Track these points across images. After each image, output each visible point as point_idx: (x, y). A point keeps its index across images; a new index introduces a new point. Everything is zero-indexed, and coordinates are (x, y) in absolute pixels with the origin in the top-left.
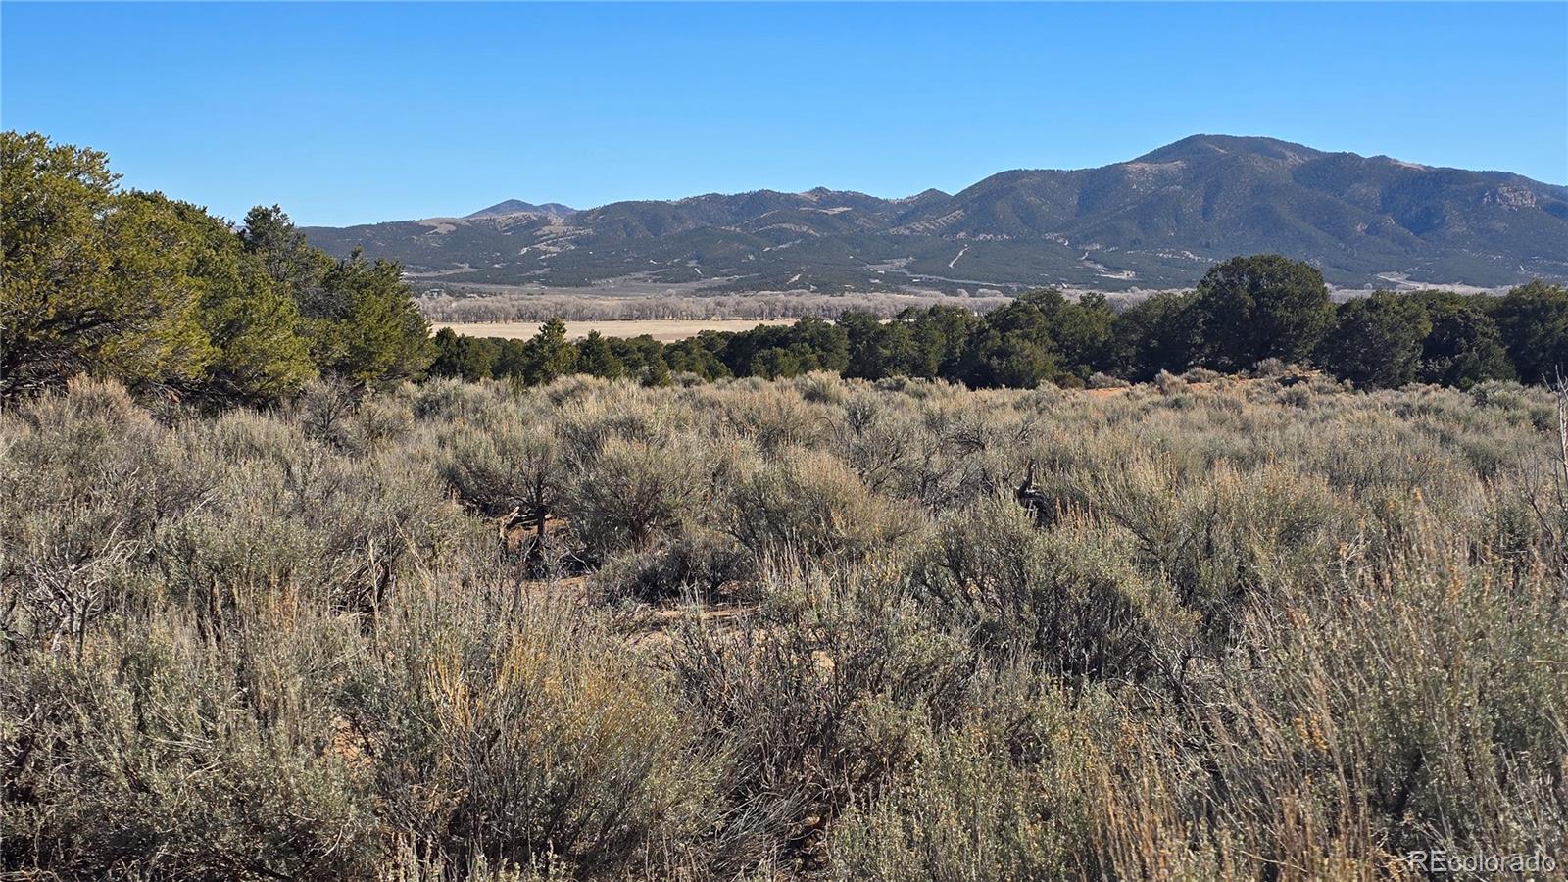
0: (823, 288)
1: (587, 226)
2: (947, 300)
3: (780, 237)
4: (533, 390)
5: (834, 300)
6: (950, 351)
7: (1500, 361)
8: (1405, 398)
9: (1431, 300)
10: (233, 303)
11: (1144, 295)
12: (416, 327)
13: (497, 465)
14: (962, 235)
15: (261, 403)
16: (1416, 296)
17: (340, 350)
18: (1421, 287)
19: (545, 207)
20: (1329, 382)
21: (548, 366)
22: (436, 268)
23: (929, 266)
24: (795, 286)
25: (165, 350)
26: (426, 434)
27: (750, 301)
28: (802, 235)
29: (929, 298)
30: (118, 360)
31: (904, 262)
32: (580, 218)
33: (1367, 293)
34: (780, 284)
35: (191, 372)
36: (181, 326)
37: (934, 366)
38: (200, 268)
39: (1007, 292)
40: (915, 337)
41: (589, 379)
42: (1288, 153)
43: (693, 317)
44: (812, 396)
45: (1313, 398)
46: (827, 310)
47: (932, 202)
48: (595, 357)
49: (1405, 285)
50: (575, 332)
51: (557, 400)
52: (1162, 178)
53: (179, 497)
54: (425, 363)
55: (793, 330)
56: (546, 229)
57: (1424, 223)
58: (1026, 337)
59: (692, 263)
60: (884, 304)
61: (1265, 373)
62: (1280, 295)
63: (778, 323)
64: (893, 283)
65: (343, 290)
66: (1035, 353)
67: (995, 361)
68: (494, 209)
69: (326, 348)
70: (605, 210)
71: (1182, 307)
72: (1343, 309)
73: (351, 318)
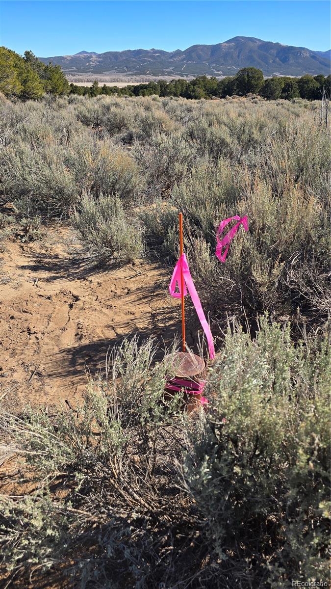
0: (154, 75)
1: (101, 58)
2: (181, 78)
3: (144, 61)
4: (93, 98)
5: (157, 78)
6: (182, 91)
7: (297, 94)
8: (278, 101)
9: (285, 79)
10: (24, 75)
11: (224, 77)
12: (66, 82)
13: (88, 114)
14: (185, 61)
15: (34, 99)
16: (282, 78)
17: (49, 88)
18: (282, 76)
19: (91, 53)
20: (261, 98)
21: (95, 92)
22: (68, 68)
23: (178, 70)
24: (148, 74)
25: (11, 86)
26: (71, 107)
27: (138, 78)
28: (149, 61)
29: (177, 78)
30: (1, 89)
31: (172, 68)
32: (99, 56)
33: (271, 77)
34: (145, 74)
35: (18, 92)
36: (14, 80)
37: (179, 94)
38: (16, 66)
39: (194, 76)
40: (174, 87)
41: (104, 95)
42: (257, 41)
43: (126, 82)
44: (154, 100)
45: (258, 102)
46: (155, 80)
47: (178, 52)
48: (106, 91)
49: (279, 75)
50: (101, 85)
51: (98, 100)
52: (230, 48)
53: (20, 119)
54: (69, 91)
55: (148, 85)
56: (92, 59)
57: (285, 60)
58: (198, 87)
59: (125, 68)
60: (168, 79)
61: (248, 96)
62: (253, 77)
63: (144, 83)
64: (170, 74)
65: (48, 73)
66: (200, 91)
67: (192, 93)
68: (80, 53)
69: (46, 87)
70: (105, 54)
71: (232, 80)
72: (266, 81)
73: (51, 79)
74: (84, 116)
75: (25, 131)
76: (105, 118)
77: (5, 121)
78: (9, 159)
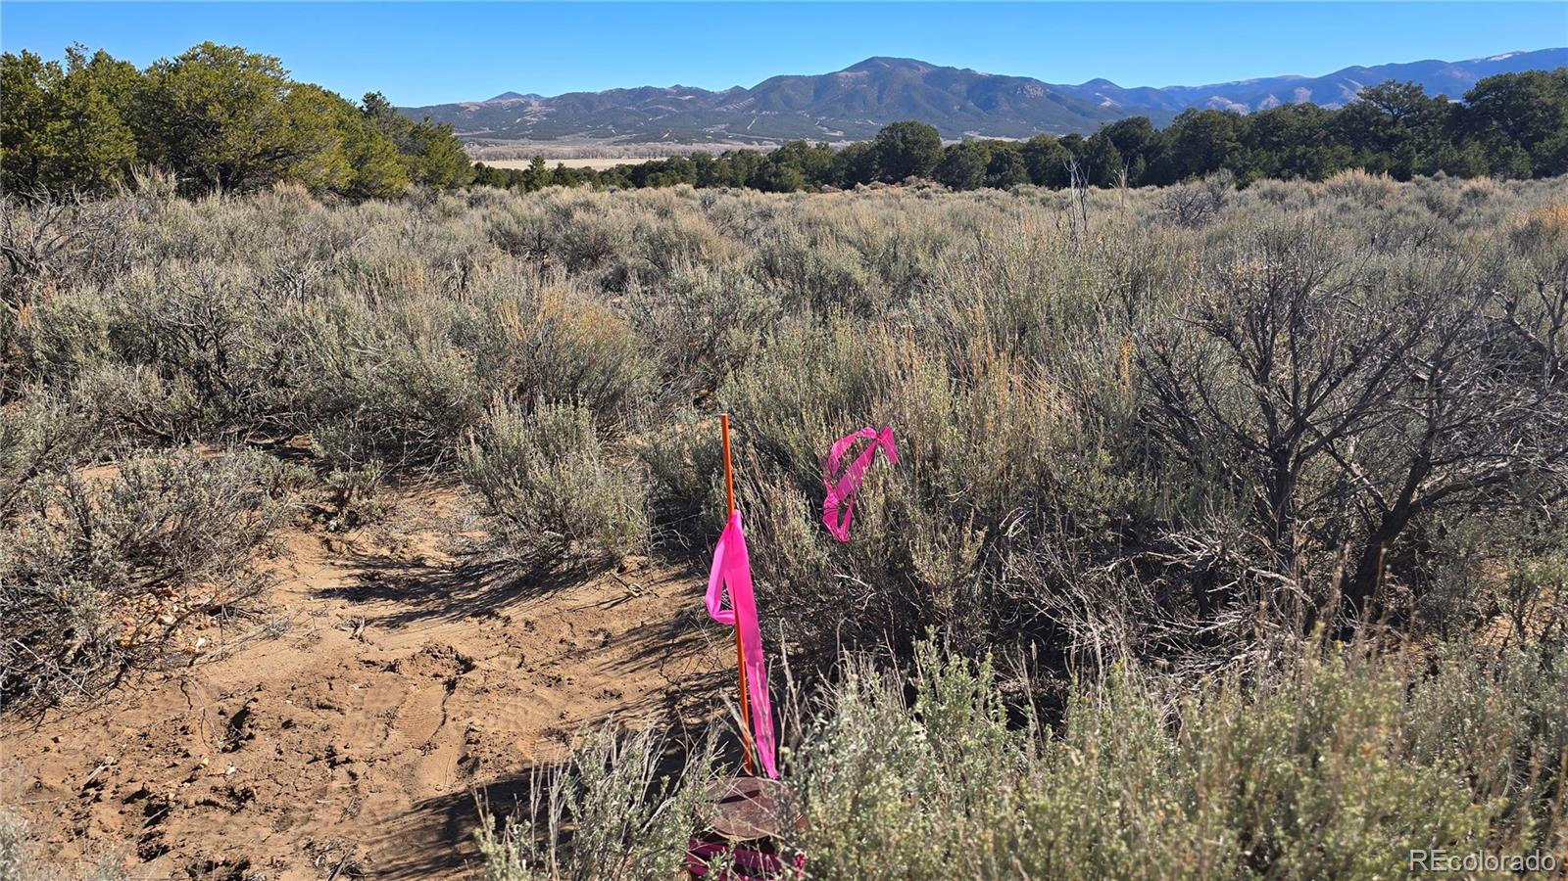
0: (681, 141)
1: (552, 106)
2: (747, 147)
3: (657, 112)
4: (531, 194)
5: (687, 147)
6: (750, 174)
7: (1024, 175)
8: (980, 193)
9: (991, 145)
10: (361, 145)
11: (849, 144)
12: (464, 160)
13: (515, 228)
14: (754, 112)
15: (382, 198)
16: (984, 143)
17: (422, 172)
18: (982, 138)
19: (528, 96)
20: (940, 188)
21: (536, 182)
22: (471, 131)
23: (736, 129)
24: (666, 140)
25: (326, 171)
26: (476, 214)
27: (643, 148)
28: (668, 111)
29: (737, 146)
30: (299, 176)
31: (723, 126)
32: (548, 102)
33: (959, 142)
34: (658, 139)
35: (342, 183)
36: (333, 157)
37: (741, 181)
38: (340, 125)
39: (778, 143)
40: (732, 167)
41: (560, 187)
42: (921, 67)
43: (612, 157)
44: (681, 194)
45: (933, 195)
46: (685, 152)
47: (737, 93)
48: (562, 177)
49: (978, 137)
50: (550, 165)
51: (543, 197)
52: (857, 81)
53: (342, 242)
54: (470, 180)
55: (666, 163)
56: (530, 109)
57: (988, 105)
58: (788, 166)
59: (610, 127)
60: (714, 149)
61: (909, 183)
62: (916, 143)
63: (658, 159)
64: (718, 138)
65: (421, 140)
66: (795, 175)
67: (773, 179)
68: (501, 97)
69: (415, 171)
70: (561, 97)
71: (868, 149)
72: (948, 149)
73: (427, 155)
74: (508, 234)
75: (354, 267)
76: (559, 236)
77: (304, 247)
78: (311, 329)
